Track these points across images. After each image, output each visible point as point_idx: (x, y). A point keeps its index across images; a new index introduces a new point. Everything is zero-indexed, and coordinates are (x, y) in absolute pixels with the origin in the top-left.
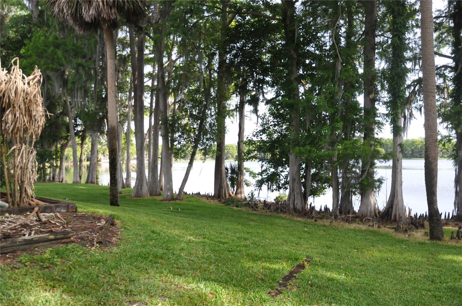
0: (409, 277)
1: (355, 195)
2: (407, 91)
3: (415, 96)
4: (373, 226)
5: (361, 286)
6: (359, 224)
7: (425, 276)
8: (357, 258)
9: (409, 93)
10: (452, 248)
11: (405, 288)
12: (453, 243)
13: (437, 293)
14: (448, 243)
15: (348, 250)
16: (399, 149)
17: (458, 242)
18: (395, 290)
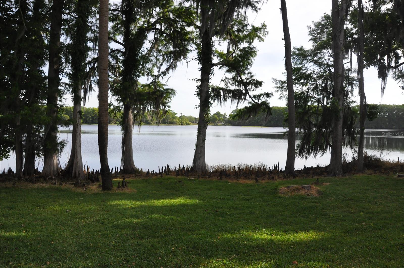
0: (84, 223)
1: (39, 156)
2: (87, 67)
3: (94, 72)
4: (55, 183)
5: (41, 239)
6: (42, 183)
7: (97, 220)
8: (39, 214)
9: (89, 68)
10: (118, 195)
11: (80, 233)
12: (119, 191)
13: (105, 232)
14: (115, 191)
15: (31, 208)
16: (78, 116)
17: (123, 189)
18: (72, 236)
